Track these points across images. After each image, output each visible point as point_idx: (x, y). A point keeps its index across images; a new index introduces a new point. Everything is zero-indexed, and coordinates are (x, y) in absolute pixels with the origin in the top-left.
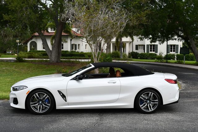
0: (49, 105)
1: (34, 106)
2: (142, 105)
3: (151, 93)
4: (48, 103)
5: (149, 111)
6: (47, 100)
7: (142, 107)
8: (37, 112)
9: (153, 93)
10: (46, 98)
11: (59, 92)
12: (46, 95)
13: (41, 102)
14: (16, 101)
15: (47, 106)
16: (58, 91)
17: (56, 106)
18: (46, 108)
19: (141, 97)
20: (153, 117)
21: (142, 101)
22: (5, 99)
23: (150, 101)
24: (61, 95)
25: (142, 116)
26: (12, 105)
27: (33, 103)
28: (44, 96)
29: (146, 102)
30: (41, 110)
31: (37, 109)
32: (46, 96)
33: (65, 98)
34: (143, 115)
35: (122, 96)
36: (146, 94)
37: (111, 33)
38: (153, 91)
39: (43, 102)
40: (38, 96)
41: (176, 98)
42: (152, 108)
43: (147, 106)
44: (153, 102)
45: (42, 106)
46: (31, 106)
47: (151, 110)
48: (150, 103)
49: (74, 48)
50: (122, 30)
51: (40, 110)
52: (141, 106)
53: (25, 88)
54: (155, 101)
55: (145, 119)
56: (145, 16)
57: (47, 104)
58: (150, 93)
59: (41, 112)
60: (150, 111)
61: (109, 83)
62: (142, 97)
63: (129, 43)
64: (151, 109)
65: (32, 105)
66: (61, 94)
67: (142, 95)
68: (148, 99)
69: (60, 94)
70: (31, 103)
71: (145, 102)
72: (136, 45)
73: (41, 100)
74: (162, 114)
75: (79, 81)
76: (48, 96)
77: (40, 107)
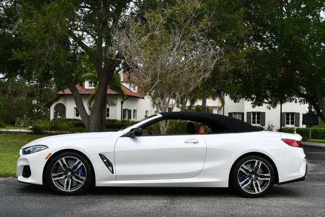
0: (84, 178)
1: (57, 180)
2: (243, 182)
3: (259, 163)
4: (81, 175)
5: (255, 193)
6: (80, 171)
7: (243, 185)
8: (62, 190)
9: (261, 163)
10: (79, 166)
11: (102, 156)
12: (78, 161)
13: (69, 174)
14: (27, 171)
15: (79, 181)
16: (100, 154)
17: (96, 181)
18: (78, 183)
19: (240, 169)
20: (262, 202)
21: (243, 176)
22: (9, 176)
23: (257, 175)
24: (104, 162)
25: (243, 201)
26: (21, 178)
27: (56, 174)
28: (76, 163)
29: (250, 177)
30: (69, 187)
31: (63, 186)
32: (79, 163)
33: (110, 168)
34: (245, 199)
35: (208, 165)
36: (250, 165)
37: (189, 79)
38: (261, 158)
39: (73, 173)
40: (65, 162)
41: (302, 173)
42: (259, 187)
43: (251, 185)
44: (261, 177)
45: (72, 180)
46: (53, 179)
47: (259, 191)
48: (257, 179)
49: (127, 116)
50: (207, 75)
51: (67, 187)
52: (241, 184)
53: (43, 148)
54: (265, 175)
55: (248, 204)
56: (245, 58)
57: (81, 177)
58: (257, 161)
59: (69, 191)
60: (257, 192)
61: (186, 143)
62: (242, 168)
63: (217, 109)
64: (258, 189)
65: (54, 177)
66: (105, 160)
67: (243, 165)
68: (252, 173)
69: (103, 159)
70: (53, 175)
71: (248, 176)
72: (229, 113)
73: (70, 170)
74: (276, 198)
75: (136, 139)
76: (82, 164)
77: (68, 182)
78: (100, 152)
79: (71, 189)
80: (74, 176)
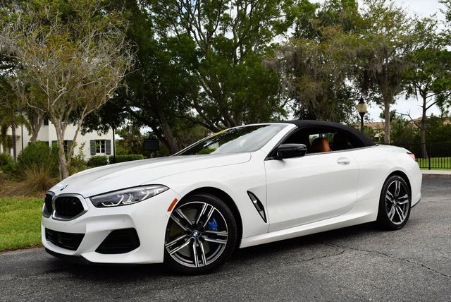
0: (225, 233)
5: (400, 223)
7: (390, 217)
10: (210, 215)
11: (251, 195)
13: (195, 234)
15: (218, 241)
16: (248, 192)
17: (242, 240)
18: (217, 245)
24: (254, 204)
28: (203, 212)
30: (204, 256)
43: (396, 214)
51: (200, 258)
53: (156, 191)
57: (218, 233)
59: (205, 263)
66: (256, 202)
67: (388, 190)
69: (252, 200)
73: (194, 227)
75: (284, 162)
76: (213, 209)
77: (199, 249)
78: (249, 188)
79: (207, 261)
80: (206, 234)
